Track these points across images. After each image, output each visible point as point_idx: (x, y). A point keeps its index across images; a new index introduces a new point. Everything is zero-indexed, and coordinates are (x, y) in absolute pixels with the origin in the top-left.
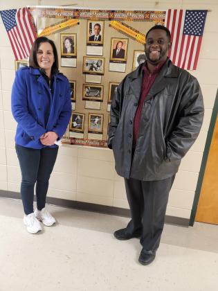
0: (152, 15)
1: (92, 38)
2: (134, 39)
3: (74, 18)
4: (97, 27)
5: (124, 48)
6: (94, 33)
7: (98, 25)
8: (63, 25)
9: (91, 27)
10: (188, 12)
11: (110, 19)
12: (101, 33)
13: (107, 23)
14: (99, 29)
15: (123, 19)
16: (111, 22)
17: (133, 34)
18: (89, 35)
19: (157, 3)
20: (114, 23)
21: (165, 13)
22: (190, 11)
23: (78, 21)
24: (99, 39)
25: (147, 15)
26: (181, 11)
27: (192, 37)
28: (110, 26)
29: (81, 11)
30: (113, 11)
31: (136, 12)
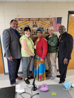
0: (49, 19)
1: (34, 25)
2: (45, 25)
3: (29, 21)
4: (35, 23)
5: (43, 27)
6: (34, 24)
7: (35, 22)
8: (26, 23)
9: (33, 23)
10: (57, 18)
11: (38, 20)
12: (36, 24)
13: (38, 21)
14: (36, 23)
15: (42, 20)
16: (39, 21)
17: (45, 24)
18: (33, 25)
19: (50, 16)
20: (40, 21)
21: (52, 18)
22: (58, 18)
23: (30, 21)
24: (36, 25)
25: (48, 19)
26: (56, 18)
27: (59, 24)
28: (39, 22)
29: (31, 19)
30: (39, 18)
31: (45, 18)
